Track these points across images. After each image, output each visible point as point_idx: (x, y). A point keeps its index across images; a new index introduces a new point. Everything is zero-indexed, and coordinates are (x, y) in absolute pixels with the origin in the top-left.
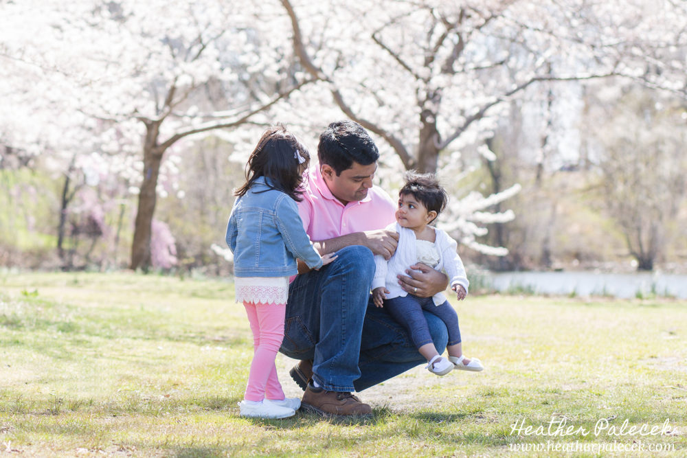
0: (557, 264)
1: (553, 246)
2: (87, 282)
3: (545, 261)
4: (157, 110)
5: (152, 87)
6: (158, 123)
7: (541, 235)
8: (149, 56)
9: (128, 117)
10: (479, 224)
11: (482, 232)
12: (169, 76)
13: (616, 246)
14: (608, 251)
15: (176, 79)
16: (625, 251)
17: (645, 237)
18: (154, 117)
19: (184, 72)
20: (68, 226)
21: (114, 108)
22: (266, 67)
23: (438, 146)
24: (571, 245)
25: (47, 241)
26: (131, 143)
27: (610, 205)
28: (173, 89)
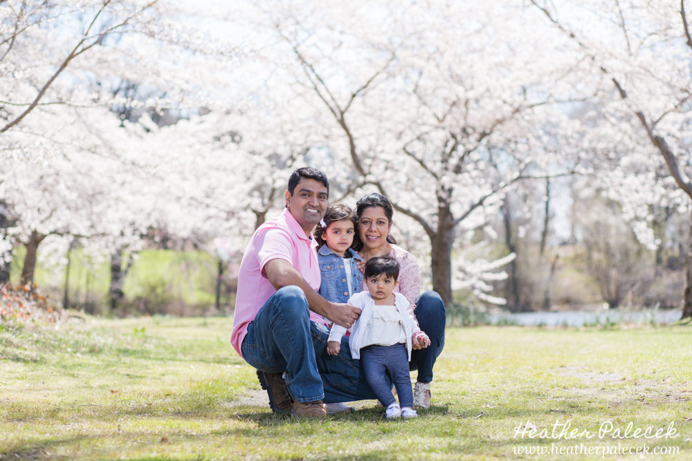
0: (554, 307)
1: (551, 296)
2: (212, 324)
3: (546, 305)
4: (263, 205)
5: (259, 188)
6: (264, 214)
7: (543, 288)
8: (255, 167)
9: (245, 209)
10: (487, 283)
11: (489, 288)
12: (269, 180)
13: (594, 294)
14: (588, 298)
15: (274, 181)
16: (599, 297)
17: (613, 288)
18: (261, 210)
19: (279, 178)
20: (223, 288)
21: (233, 204)
22: (338, 174)
23: (452, 223)
24: (562, 294)
25: (210, 298)
26: (246, 227)
27: (589, 267)
28: (274, 190)
